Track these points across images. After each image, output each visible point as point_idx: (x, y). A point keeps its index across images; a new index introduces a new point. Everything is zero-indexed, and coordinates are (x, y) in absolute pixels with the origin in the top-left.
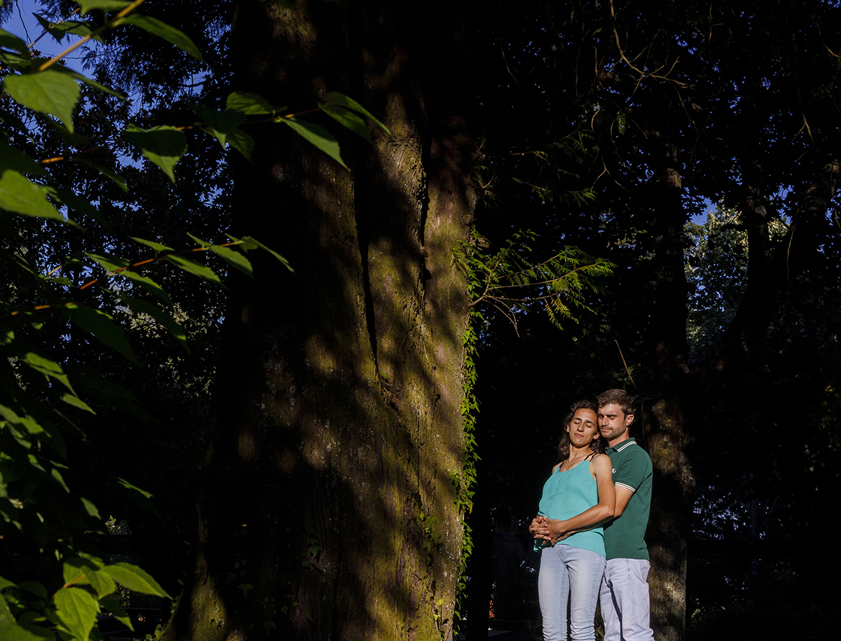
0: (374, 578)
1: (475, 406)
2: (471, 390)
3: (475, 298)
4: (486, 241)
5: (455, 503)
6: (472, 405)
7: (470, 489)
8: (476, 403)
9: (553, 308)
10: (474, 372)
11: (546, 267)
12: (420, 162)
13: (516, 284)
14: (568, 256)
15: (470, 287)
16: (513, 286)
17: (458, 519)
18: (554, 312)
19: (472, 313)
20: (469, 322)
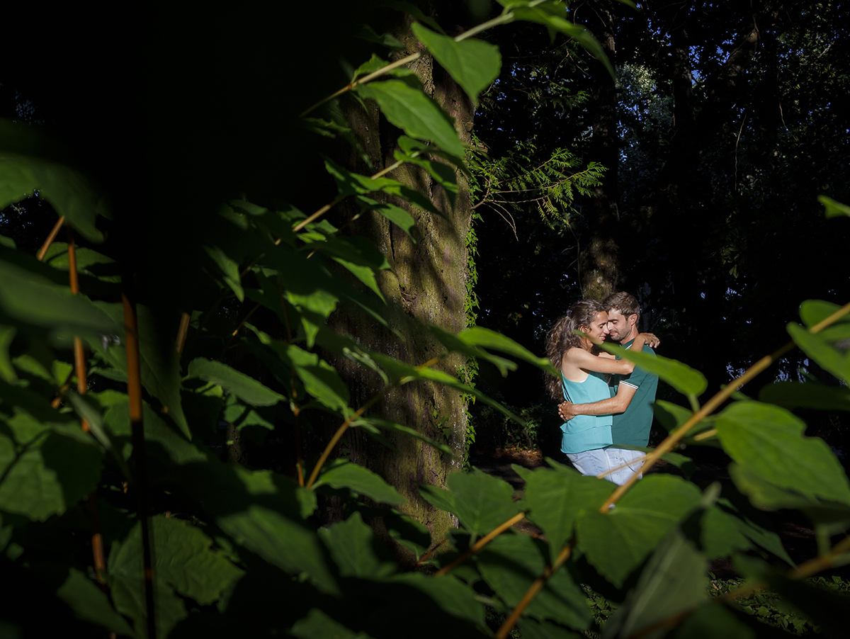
0: (398, 480)
1: (476, 303)
2: (473, 289)
3: (476, 202)
4: (485, 146)
5: (461, 396)
6: (474, 302)
7: (472, 381)
8: (477, 301)
9: (545, 210)
10: (475, 272)
11: (541, 172)
12: (431, 77)
13: (514, 189)
14: (561, 160)
15: (472, 191)
16: (512, 191)
17: (463, 410)
18: (546, 214)
19: (474, 216)
20: (471, 224)
